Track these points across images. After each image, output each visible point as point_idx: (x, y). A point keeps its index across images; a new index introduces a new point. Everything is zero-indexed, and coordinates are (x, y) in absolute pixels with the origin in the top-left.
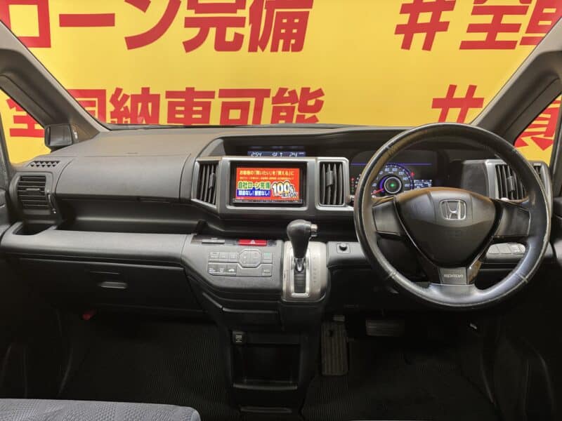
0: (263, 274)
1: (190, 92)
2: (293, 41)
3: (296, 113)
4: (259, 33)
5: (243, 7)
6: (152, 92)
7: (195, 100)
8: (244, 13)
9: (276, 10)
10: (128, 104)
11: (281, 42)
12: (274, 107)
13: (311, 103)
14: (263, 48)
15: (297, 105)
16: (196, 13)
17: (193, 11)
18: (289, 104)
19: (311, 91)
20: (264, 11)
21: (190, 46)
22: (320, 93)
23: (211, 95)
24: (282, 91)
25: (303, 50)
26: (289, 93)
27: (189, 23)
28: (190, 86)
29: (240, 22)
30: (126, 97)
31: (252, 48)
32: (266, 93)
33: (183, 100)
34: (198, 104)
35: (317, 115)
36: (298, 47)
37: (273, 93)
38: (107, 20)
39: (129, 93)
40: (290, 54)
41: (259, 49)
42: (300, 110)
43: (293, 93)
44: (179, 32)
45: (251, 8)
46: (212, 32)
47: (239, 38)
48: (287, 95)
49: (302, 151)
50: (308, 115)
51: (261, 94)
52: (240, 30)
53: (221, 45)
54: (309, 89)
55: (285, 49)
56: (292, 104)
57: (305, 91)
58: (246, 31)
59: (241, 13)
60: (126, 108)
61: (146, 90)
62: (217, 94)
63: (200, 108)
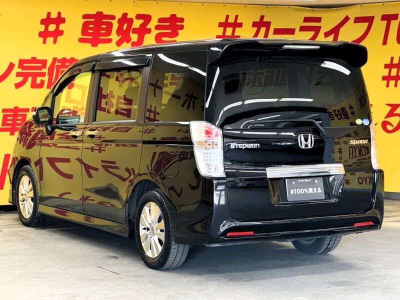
1: (16, 109)
4: (52, 80)
5: (45, 68)
7: (19, 113)
8: (45, 70)
9: (61, 70)
16: (22, 70)
20: (55, 70)
21: (18, 86)
23: (27, 110)
27: (18, 75)
28: (16, 106)
29: (43, 75)
31: (49, 87)
33: (12, 113)
34: (20, 115)
44: (13, 79)
45: (49, 68)
46: (30, 79)
47: (42, 82)
52: (43, 78)
53: (34, 85)
58: (46, 79)
59: (43, 70)
62: (30, 110)
63: (20, 118)
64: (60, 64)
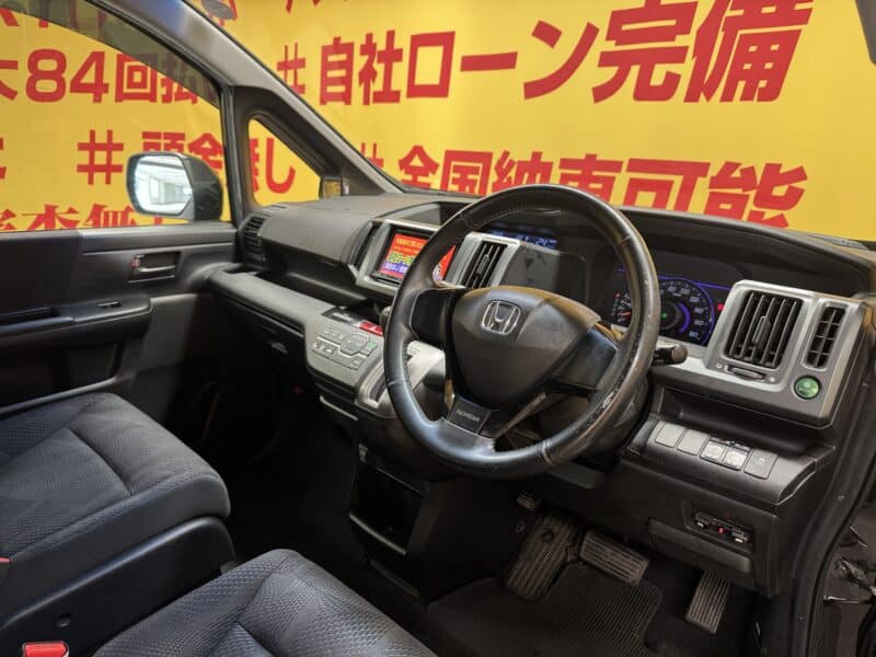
0: (352, 365)
1: (591, 161)
2: (762, 84)
3: (750, 206)
4: (706, 72)
5: (686, 31)
6: (544, 159)
7: (595, 173)
8: (687, 41)
9: (740, 32)
10: (512, 174)
11: (741, 85)
12: (712, 194)
13: (780, 191)
14: (709, 97)
15: (752, 194)
16: (617, 44)
17: (613, 42)
18: (738, 191)
19: (782, 171)
20: (721, 35)
21: (602, 93)
22: (799, 174)
23: (615, 166)
24: (730, 167)
25: (779, 98)
26: (741, 170)
27: (606, 59)
28: (592, 152)
29: (678, 55)
30: (512, 163)
31: (691, 97)
32: (701, 168)
33: (578, 172)
34: (597, 180)
35: (788, 214)
36: (771, 94)
37: (713, 171)
38: (506, 61)
39: (516, 159)
40: (754, 104)
41: (702, 97)
42: (756, 203)
43: (750, 171)
44: (592, 73)
45: (699, 32)
46: (635, 70)
47: (672, 80)
48: (737, 174)
49: (553, 238)
50: (770, 213)
51: (693, 170)
52: (674, 68)
53: (644, 92)
54: (779, 166)
55: (747, 96)
56: (744, 190)
57: (772, 169)
58: (685, 70)
59: (682, 41)
60: (510, 179)
61: (536, 155)
62: (625, 166)
63: (599, 186)
64: (740, 12)
